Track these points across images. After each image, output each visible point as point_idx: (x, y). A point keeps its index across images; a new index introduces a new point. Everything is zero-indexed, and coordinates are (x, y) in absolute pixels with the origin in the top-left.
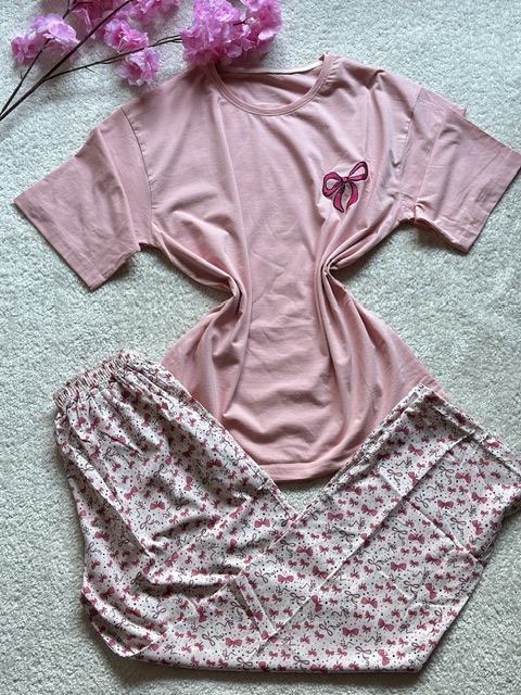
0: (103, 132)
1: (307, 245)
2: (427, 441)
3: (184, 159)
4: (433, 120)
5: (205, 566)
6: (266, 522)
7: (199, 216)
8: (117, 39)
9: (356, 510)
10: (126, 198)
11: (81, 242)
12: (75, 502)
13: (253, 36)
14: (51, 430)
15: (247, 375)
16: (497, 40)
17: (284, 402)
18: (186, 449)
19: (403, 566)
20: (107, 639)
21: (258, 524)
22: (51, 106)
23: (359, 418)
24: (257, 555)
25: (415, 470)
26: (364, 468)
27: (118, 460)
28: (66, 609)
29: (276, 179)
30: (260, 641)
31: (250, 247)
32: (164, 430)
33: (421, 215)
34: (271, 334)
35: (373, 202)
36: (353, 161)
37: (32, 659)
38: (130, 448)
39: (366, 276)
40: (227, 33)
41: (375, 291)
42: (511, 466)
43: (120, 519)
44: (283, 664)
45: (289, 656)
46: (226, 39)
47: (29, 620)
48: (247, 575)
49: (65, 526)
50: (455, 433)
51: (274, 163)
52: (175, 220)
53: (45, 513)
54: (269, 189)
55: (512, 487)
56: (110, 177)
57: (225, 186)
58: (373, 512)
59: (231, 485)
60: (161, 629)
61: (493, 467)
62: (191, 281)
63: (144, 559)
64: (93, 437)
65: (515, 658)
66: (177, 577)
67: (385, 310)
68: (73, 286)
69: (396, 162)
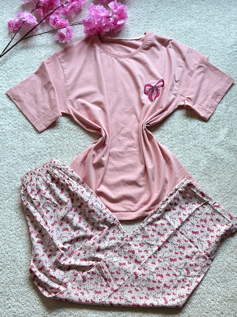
0: (47, 63)
1: (136, 115)
2: (188, 204)
3: (83, 76)
4: (193, 62)
5: (86, 258)
6: (114, 238)
7: (89, 101)
8: (54, 23)
9: (155, 234)
10: (56, 92)
11: (35, 111)
12: (29, 227)
13: (115, 23)
14: (19, 194)
15: (108, 172)
16: (223, 28)
17: (124, 185)
18: (79, 204)
19: (175, 260)
20: (41, 289)
21: (111, 239)
22: (24, 51)
23: (158, 193)
24: (110, 253)
25: (182, 216)
26: (159, 215)
27: (49, 209)
28: (23, 275)
29: (123, 85)
30: (110, 292)
31: (111, 115)
32: (69, 196)
33: (187, 103)
34: (119, 154)
35: (166, 97)
36: (158, 79)
37: (6, 297)
38: (54, 203)
39: (162, 130)
40: (103, 21)
41: (166, 136)
42: (225, 216)
43: (49, 235)
44: (120, 303)
45: (122, 299)
46: (103, 24)
47: (6, 279)
48: (105, 262)
49: (24, 238)
50: (200, 201)
51: (122, 79)
52: (77, 102)
53: (15, 231)
54: (120, 90)
55: (225, 225)
56: (50, 83)
57: (101, 89)
58: (163, 235)
59: (99, 221)
60: (65, 285)
61: (217, 216)
62: (84, 130)
63: (59, 253)
64: (38, 198)
65: (225, 303)
66: (73, 262)
67: (170, 145)
68: (31, 130)
69: (177, 80)
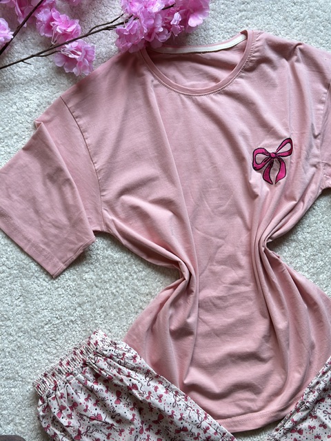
1: (242, 217)
3: (126, 144)
7: (144, 198)
10: (75, 189)
11: (39, 234)
13: (184, 22)
15: (200, 341)
17: (234, 362)
18: (155, 418)
26: (305, 413)
27: (97, 435)
29: (210, 156)
31: (193, 223)
34: (218, 302)
36: (278, 136)
38: (107, 423)
39: (294, 241)
40: (159, 21)
41: (302, 254)
51: (208, 143)
52: (123, 204)
54: (205, 167)
56: (59, 170)
57: (166, 168)
62: (142, 261)
64: (74, 422)
67: (312, 270)
68: (36, 275)
69: (316, 134)
